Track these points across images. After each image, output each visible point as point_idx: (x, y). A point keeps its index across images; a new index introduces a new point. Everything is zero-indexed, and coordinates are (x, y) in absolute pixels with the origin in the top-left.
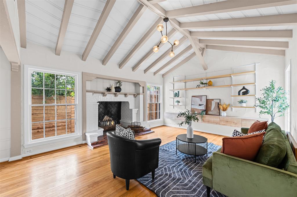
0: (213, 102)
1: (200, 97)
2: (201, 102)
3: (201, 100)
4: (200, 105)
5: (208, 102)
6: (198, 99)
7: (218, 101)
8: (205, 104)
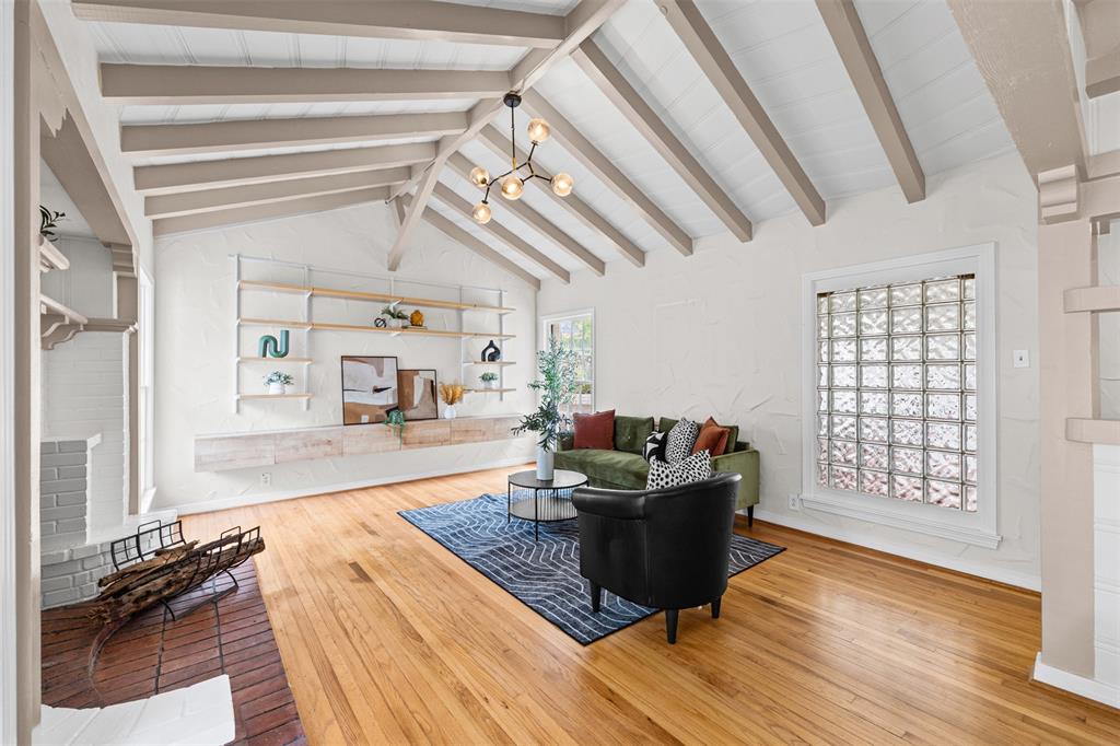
0: (416, 378)
1: (376, 360)
2: (381, 379)
3: (380, 373)
4: (377, 390)
5: (404, 378)
6: (368, 370)
7: (431, 376)
8: (394, 386)
